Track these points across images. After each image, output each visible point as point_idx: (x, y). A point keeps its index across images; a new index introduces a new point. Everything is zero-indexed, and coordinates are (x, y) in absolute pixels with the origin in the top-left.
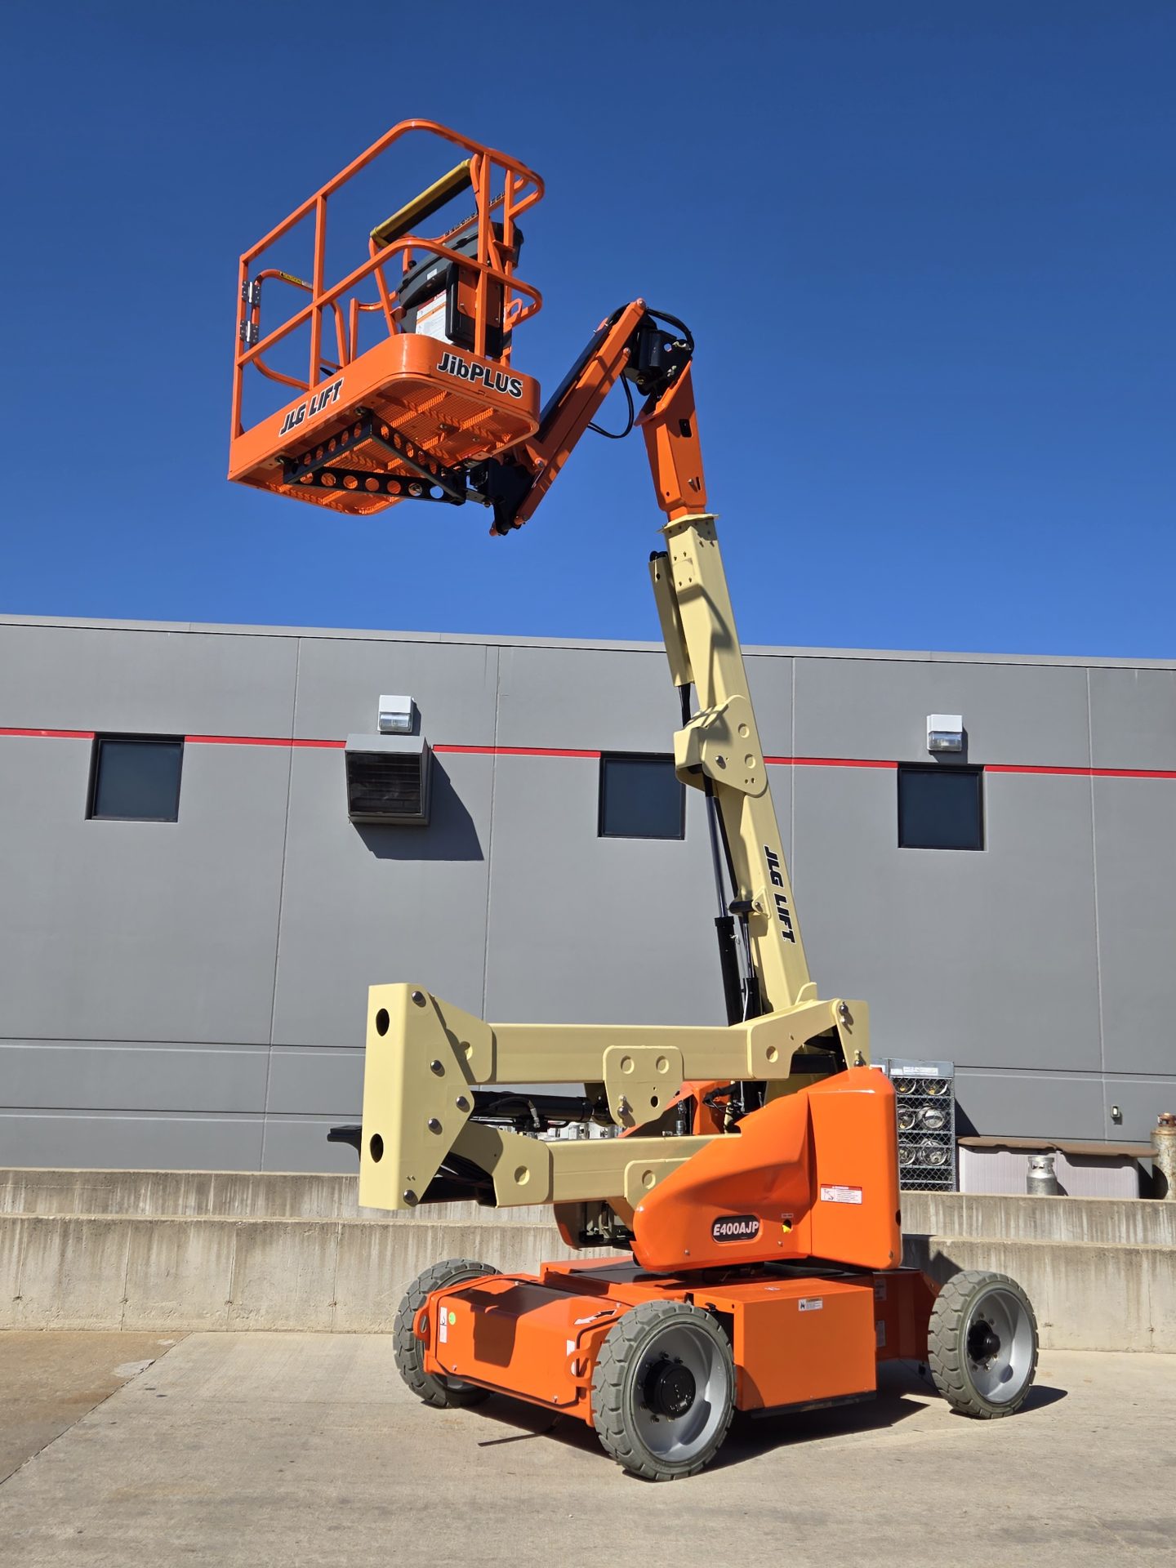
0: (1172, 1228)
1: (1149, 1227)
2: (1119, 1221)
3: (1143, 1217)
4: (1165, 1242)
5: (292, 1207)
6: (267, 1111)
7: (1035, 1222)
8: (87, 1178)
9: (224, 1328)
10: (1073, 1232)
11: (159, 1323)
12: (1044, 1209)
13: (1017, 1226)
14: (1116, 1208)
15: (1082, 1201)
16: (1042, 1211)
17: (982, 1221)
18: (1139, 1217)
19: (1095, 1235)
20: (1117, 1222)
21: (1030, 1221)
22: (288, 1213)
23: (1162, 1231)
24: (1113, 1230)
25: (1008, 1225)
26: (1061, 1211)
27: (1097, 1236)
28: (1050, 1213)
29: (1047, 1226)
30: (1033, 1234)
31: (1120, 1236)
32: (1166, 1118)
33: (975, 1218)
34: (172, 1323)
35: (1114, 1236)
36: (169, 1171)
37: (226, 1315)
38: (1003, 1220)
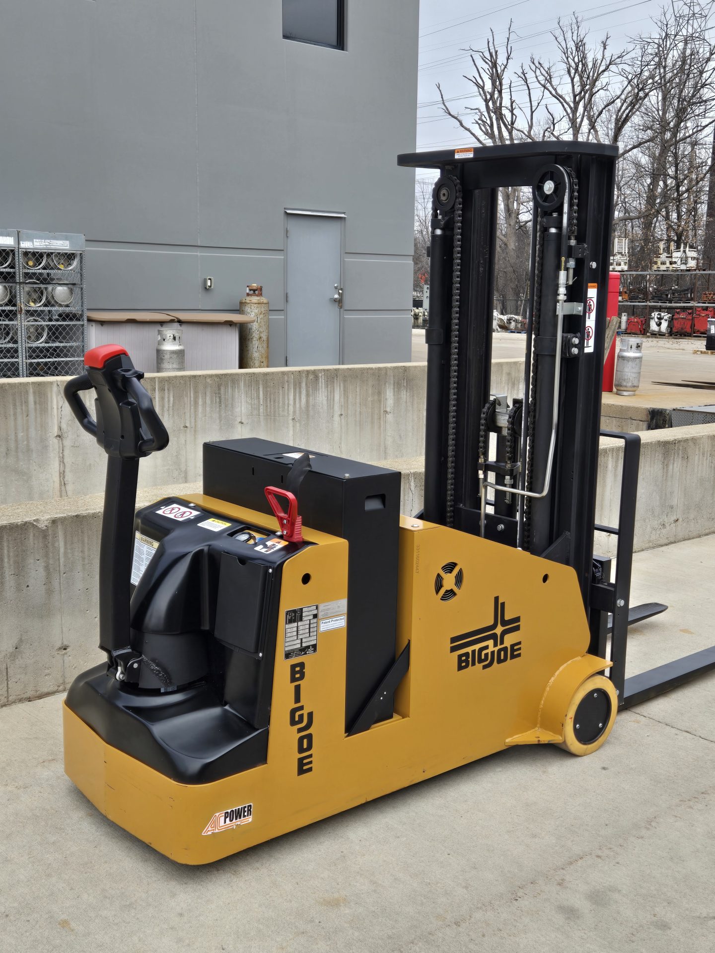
0: (328, 391)
1: (311, 391)
2: (288, 390)
3: (306, 384)
4: (322, 404)
7: (220, 397)
10: (251, 404)
13: (205, 403)
14: (286, 379)
15: (260, 373)
16: (226, 386)
17: (174, 402)
18: (304, 385)
19: (269, 405)
20: (286, 390)
23: (320, 395)
24: (284, 398)
25: (196, 403)
26: (242, 384)
27: (271, 405)
33: (166, 400)
35: (284, 404)
38: (192, 399)
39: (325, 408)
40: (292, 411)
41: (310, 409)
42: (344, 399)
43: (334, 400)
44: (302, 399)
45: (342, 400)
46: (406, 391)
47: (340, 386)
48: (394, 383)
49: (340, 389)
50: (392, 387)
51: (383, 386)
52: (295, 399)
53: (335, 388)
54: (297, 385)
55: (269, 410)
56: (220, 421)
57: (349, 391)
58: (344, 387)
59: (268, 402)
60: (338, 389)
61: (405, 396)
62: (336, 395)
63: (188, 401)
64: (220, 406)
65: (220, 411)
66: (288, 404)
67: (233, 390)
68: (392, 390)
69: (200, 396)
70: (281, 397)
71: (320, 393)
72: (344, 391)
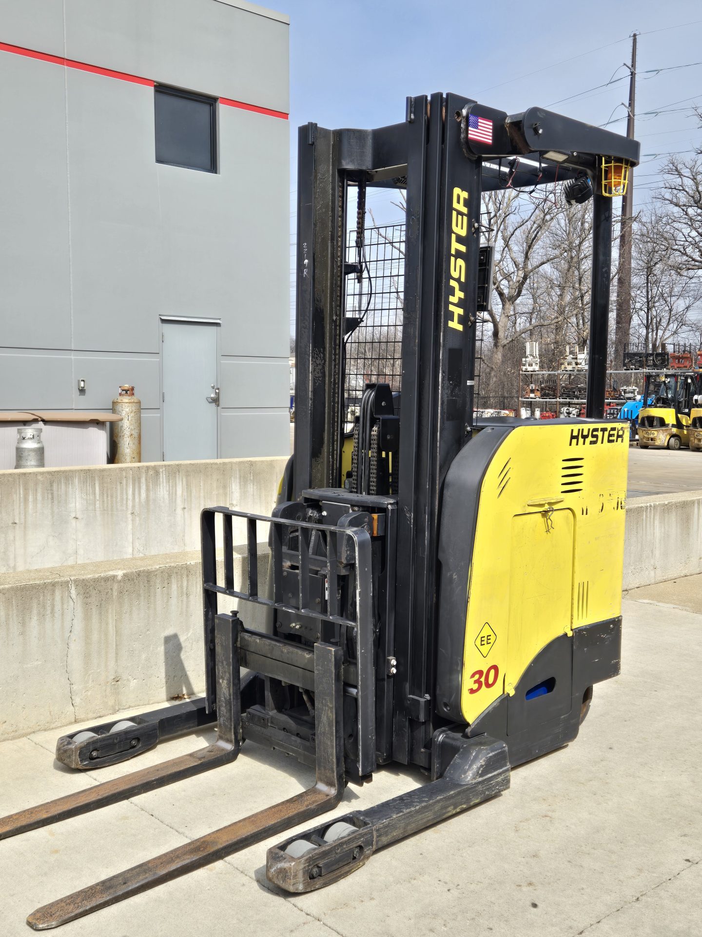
0: (169, 485)
1: (151, 485)
2: (127, 485)
3: (146, 480)
4: (164, 499)
7: (52, 494)
10: (87, 500)
12: (60, 481)
13: (35, 500)
15: (95, 470)
18: (143, 480)
19: (105, 500)
20: (124, 486)
21: (47, 494)
23: (162, 490)
24: (122, 493)
25: (26, 500)
26: (76, 481)
27: (108, 500)
28: (66, 484)
30: (50, 506)
35: (122, 499)
38: (22, 496)
39: (167, 501)
40: (131, 506)
41: (151, 503)
42: (187, 492)
43: (176, 494)
45: (186, 494)
46: (253, 485)
47: (182, 481)
48: (240, 477)
49: (182, 483)
50: (238, 481)
51: (229, 480)
52: (134, 494)
53: (177, 482)
54: (136, 480)
55: (106, 505)
56: (53, 517)
57: (192, 486)
58: (187, 482)
59: (105, 497)
60: (181, 483)
61: (252, 489)
62: (178, 489)
63: (17, 499)
64: (53, 502)
65: (52, 508)
66: (127, 498)
67: (66, 487)
68: (238, 484)
69: (31, 493)
70: (119, 491)
71: (162, 488)
72: (187, 485)
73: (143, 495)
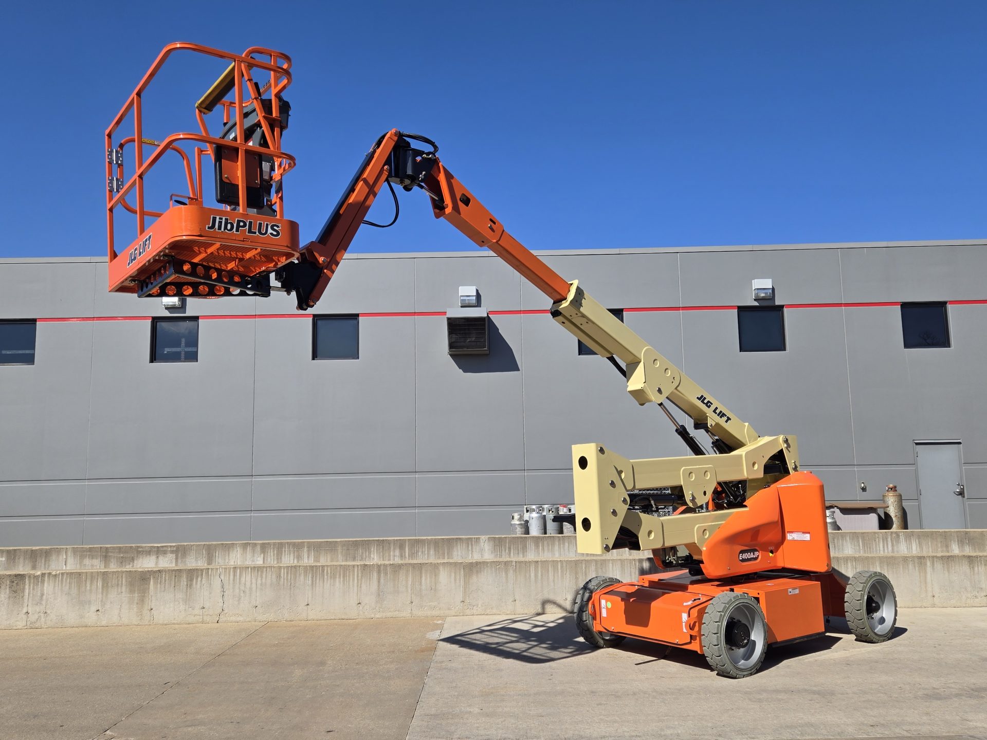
0: (907, 544)
1: (895, 543)
3: (891, 539)
4: (904, 551)
5: (448, 554)
6: (417, 506)
7: (834, 545)
8: (344, 544)
9: (461, 614)
10: (855, 549)
11: (429, 613)
16: (839, 539)
18: (889, 539)
20: (878, 543)
22: (446, 557)
23: (902, 546)
24: (877, 546)
26: (848, 538)
28: (842, 540)
29: (841, 546)
31: (880, 550)
32: (891, 487)
34: (436, 613)
35: (876, 551)
36: (385, 539)
37: (462, 608)
42: (920, 548)
43: (912, 549)
44: (889, 547)
45: (918, 549)
47: (916, 541)
48: (958, 541)
49: (916, 543)
50: (957, 543)
51: (949, 543)
52: (884, 547)
53: (912, 542)
54: (885, 540)
57: (922, 544)
58: (919, 542)
59: (867, 548)
62: (913, 546)
64: (836, 549)
68: (957, 545)
70: (874, 546)
72: (919, 544)
73: (890, 548)
